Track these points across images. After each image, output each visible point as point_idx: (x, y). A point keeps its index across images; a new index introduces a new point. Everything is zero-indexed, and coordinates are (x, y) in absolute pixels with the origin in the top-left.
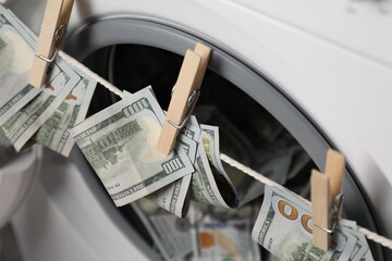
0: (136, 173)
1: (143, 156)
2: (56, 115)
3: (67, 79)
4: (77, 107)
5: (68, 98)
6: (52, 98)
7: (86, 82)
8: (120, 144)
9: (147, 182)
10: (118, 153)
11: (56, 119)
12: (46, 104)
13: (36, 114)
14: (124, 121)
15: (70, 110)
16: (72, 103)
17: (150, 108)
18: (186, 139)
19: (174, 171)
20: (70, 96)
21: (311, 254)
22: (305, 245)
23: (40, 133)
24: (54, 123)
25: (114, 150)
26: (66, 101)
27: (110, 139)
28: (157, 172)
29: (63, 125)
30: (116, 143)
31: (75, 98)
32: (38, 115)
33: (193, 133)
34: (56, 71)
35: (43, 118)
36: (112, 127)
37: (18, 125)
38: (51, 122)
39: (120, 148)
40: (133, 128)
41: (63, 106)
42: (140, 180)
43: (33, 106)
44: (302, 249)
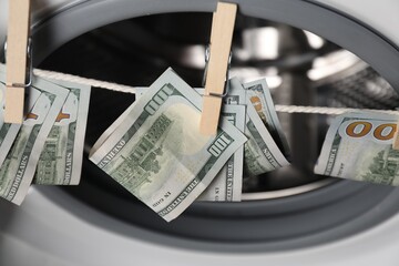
0: (185, 170)
1: (185, 149)
2: (48, 145)
3: (52, 98)
4: (72, 126)
5: (58, 120)
6: (37, 128)
7: (77, 92)
8: (157, 146)
9: (201, 176)
10: (158, 157)
11: (50, 149)
12: (32, 138)
13: (25, 154)
14: (151, 120)
15: (64, 132)
16: (65, 123)
17: (177, 92)
18: (229, 108)
19: (222, 151)
20: (62, 116)
21: (390, 159)
22: (381, 154)
23: (40, 173)
24: (49, 154)
25: (152, 156)
26: (57, 124)
27: (144, 146)
28: (206, 160)
29: (61, 152)
30: (152, 147)
31: (68, 116)
32: (28, 154)
33: (237, 98)
34: (35, 94)
35: (35, 154)
36: (141, 132)
37: (11, 175)
38: (46, 155)
39: (159, 151)
40: (163, 125)
41: (55, 131)
42: (193, 177)
43: (18, 146)
44: (379, 159)
